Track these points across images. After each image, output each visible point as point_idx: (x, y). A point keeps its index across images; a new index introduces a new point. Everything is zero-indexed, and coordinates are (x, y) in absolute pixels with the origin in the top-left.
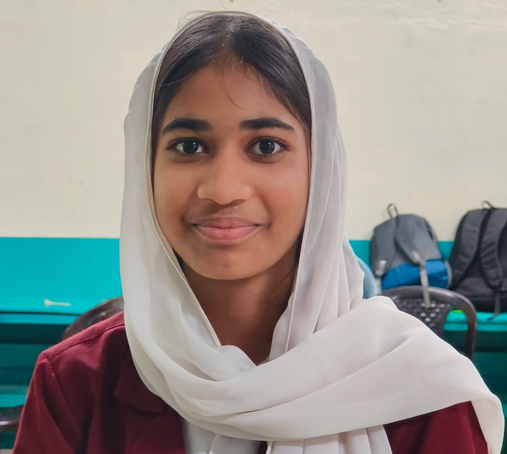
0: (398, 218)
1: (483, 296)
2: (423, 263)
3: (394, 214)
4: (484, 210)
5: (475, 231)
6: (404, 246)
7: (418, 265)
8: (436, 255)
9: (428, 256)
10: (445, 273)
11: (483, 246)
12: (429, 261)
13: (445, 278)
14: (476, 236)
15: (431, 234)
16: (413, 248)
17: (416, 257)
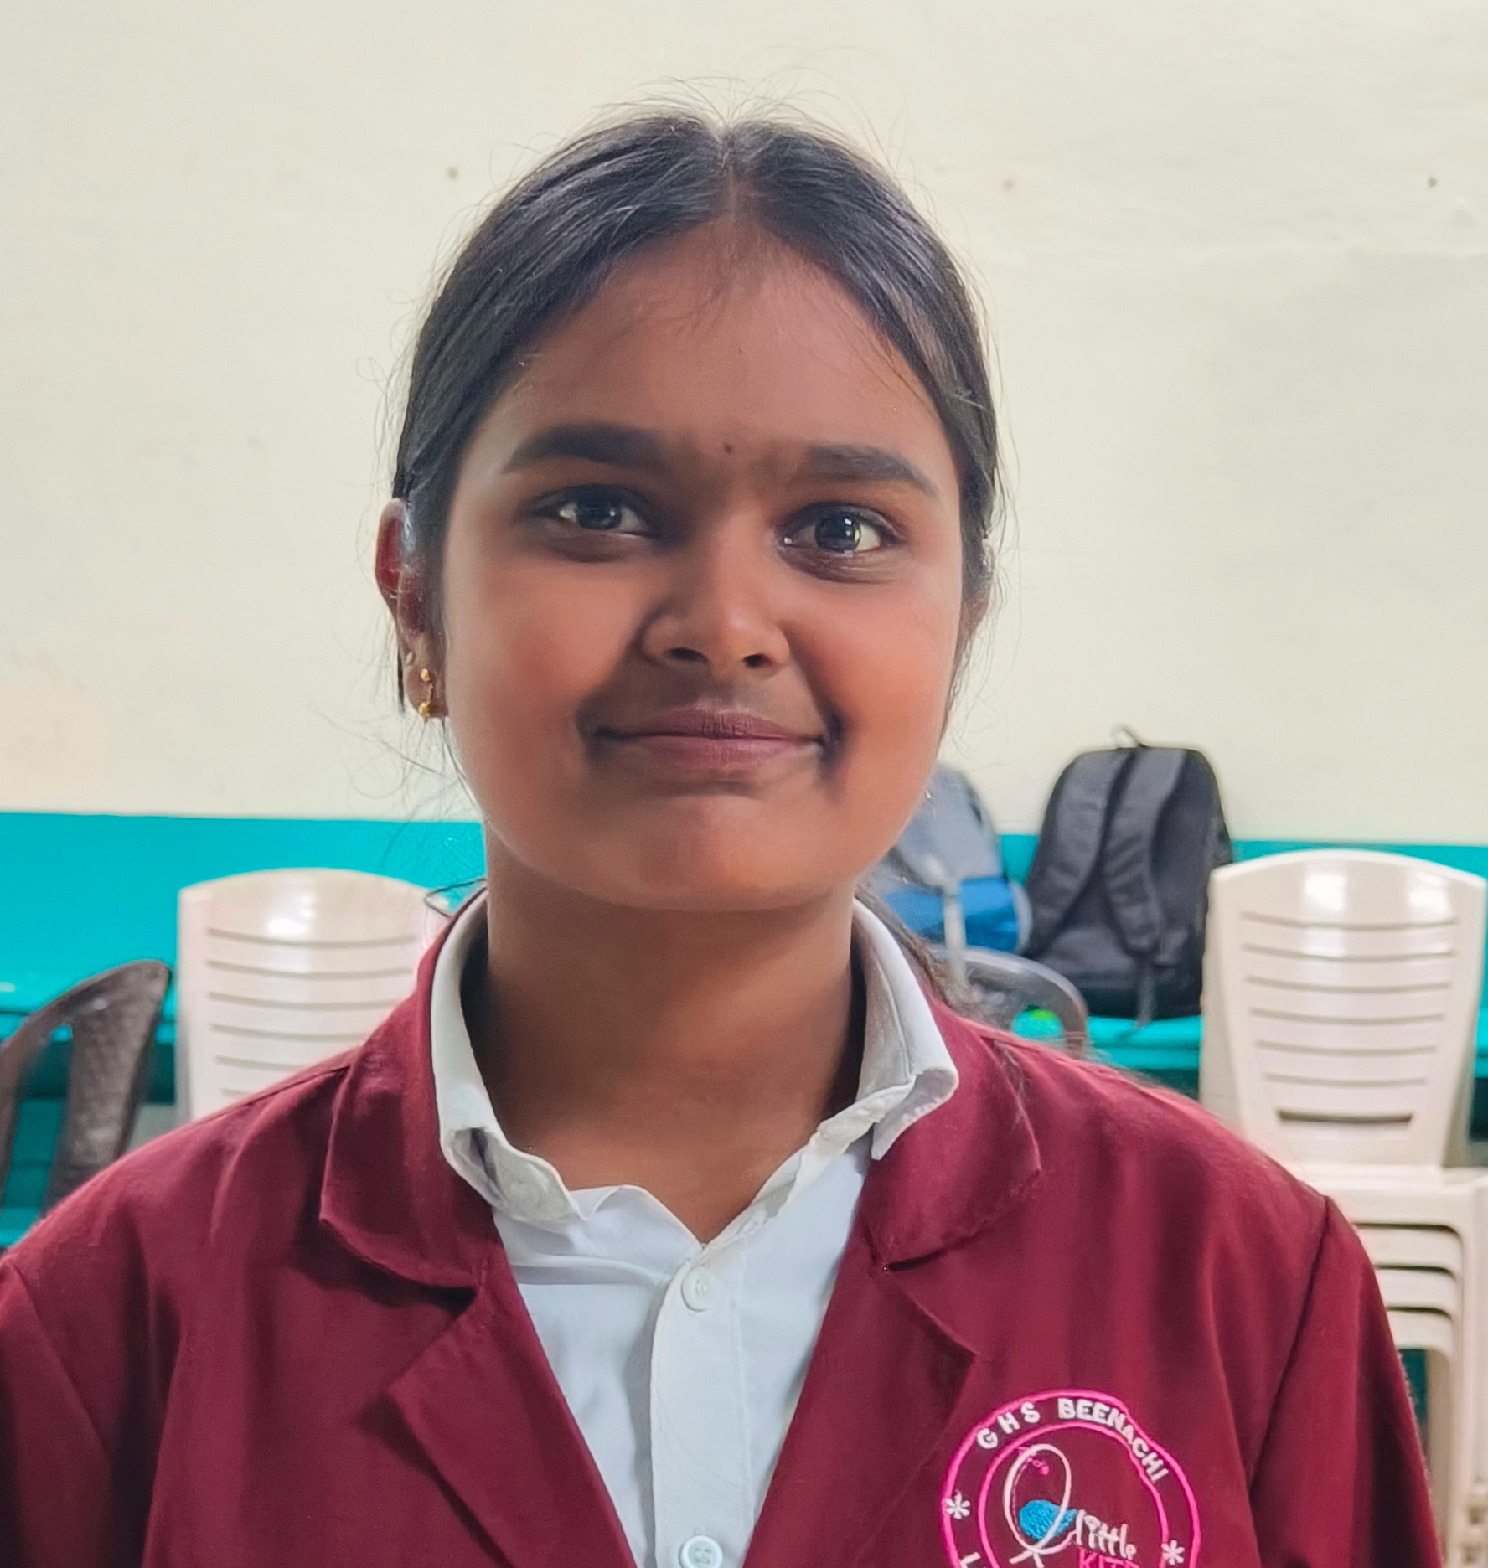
1: (1108, 976)
2: (952, 886)
4: (1120, 750)
5: (1093, 807)
7: (939, 892)
8: (988, 865)
9: (966, 869)
10: (1009, 914)
11: (1113, 844)
12: (969, 882)
13: (1008, 927)
14: (1095, 819)
15: (977, 813)
16: (928, 846)
17: (934, 870)
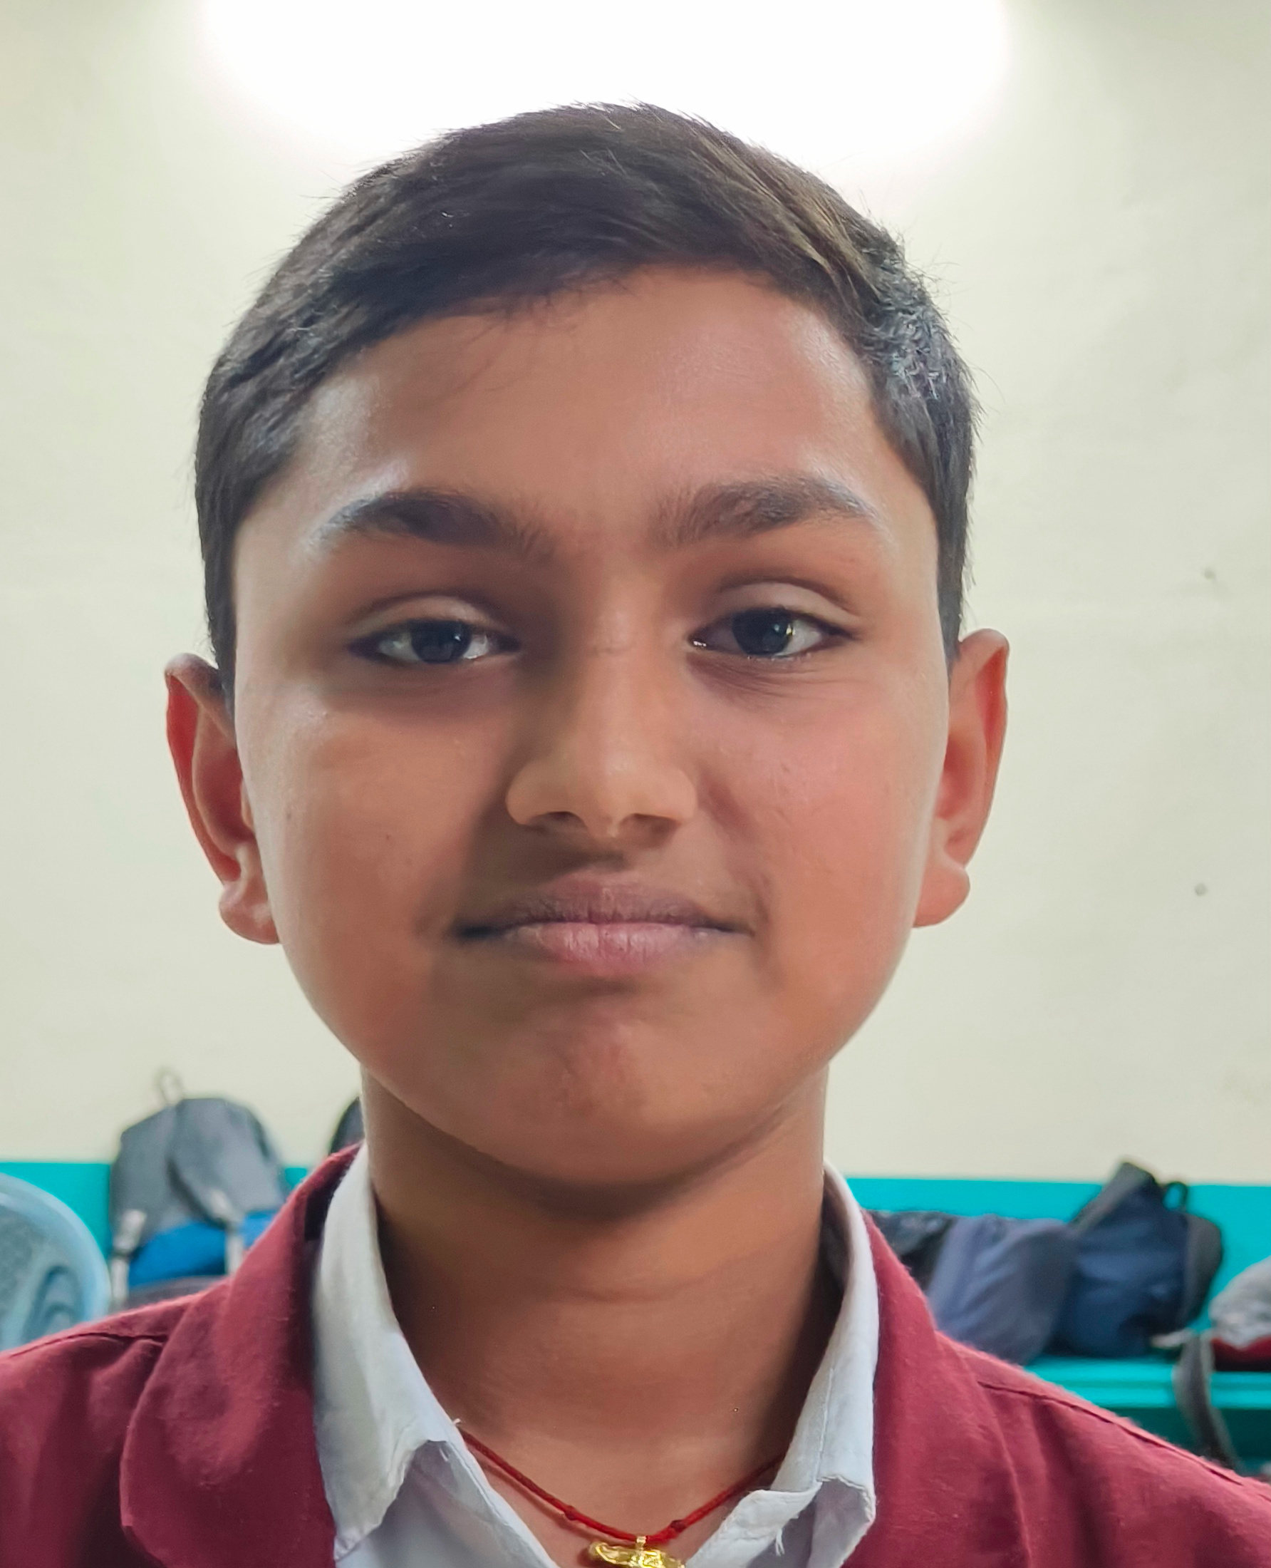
0: (183, 1107)
2: (237, 1219)
3: (173, 1096)
6: (190, 1176)
7: (220, 1226)
8: (271, 1198)
9: (251, 1202)
12: (252, 1215)
15: (264, 1148)
16: (213, 1179)
17: (219, 1204)
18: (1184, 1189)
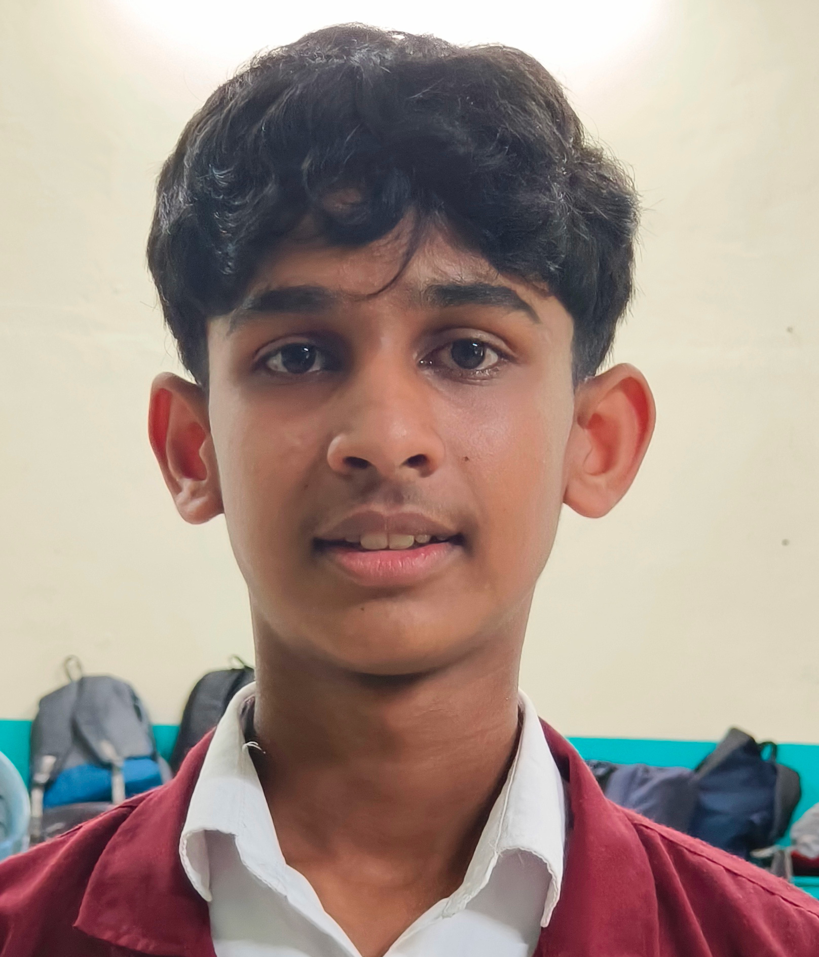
0: (82, 683)
2: (118, 762)
3: (76, 676)
4: (233, 670)
5: (215, 708)
6: (87, 732)
7: (108, 767)
8: (144, 748)
9: (127, 752)
12: (130, 758)
15: (138, 712)
16: (102, 734)
17: (107, 751)
18: (775, 748)
